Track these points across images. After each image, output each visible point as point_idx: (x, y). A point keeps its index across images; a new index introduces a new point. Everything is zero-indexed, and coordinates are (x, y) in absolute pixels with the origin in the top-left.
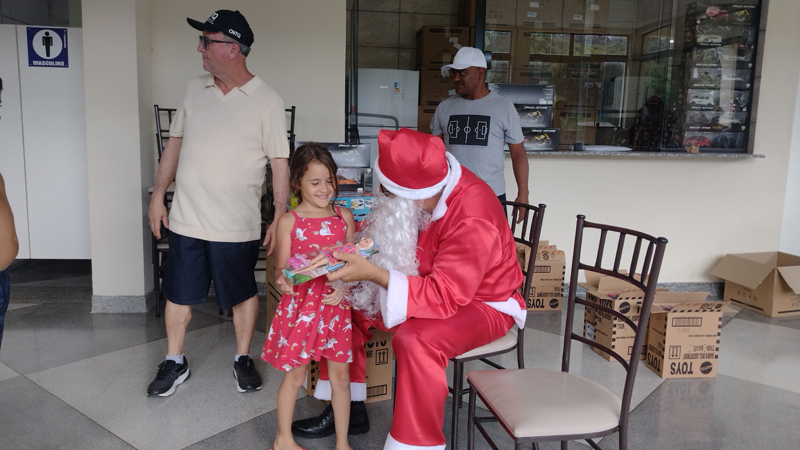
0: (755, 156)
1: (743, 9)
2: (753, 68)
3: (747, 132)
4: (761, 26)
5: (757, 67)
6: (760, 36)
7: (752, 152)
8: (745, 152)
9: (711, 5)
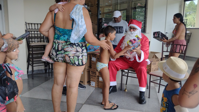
0: (147, 33)
1: (144, 4)
2: (145, 16)
3: (144, 29)
4: (146, 8)
5: (146, 16)
6: (146, 9)
7: (146, 32)
8: (144, 32)
9: (139, 3)
